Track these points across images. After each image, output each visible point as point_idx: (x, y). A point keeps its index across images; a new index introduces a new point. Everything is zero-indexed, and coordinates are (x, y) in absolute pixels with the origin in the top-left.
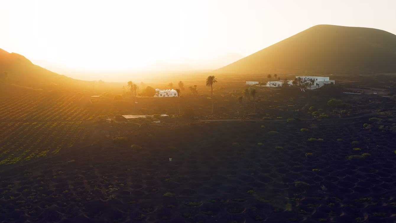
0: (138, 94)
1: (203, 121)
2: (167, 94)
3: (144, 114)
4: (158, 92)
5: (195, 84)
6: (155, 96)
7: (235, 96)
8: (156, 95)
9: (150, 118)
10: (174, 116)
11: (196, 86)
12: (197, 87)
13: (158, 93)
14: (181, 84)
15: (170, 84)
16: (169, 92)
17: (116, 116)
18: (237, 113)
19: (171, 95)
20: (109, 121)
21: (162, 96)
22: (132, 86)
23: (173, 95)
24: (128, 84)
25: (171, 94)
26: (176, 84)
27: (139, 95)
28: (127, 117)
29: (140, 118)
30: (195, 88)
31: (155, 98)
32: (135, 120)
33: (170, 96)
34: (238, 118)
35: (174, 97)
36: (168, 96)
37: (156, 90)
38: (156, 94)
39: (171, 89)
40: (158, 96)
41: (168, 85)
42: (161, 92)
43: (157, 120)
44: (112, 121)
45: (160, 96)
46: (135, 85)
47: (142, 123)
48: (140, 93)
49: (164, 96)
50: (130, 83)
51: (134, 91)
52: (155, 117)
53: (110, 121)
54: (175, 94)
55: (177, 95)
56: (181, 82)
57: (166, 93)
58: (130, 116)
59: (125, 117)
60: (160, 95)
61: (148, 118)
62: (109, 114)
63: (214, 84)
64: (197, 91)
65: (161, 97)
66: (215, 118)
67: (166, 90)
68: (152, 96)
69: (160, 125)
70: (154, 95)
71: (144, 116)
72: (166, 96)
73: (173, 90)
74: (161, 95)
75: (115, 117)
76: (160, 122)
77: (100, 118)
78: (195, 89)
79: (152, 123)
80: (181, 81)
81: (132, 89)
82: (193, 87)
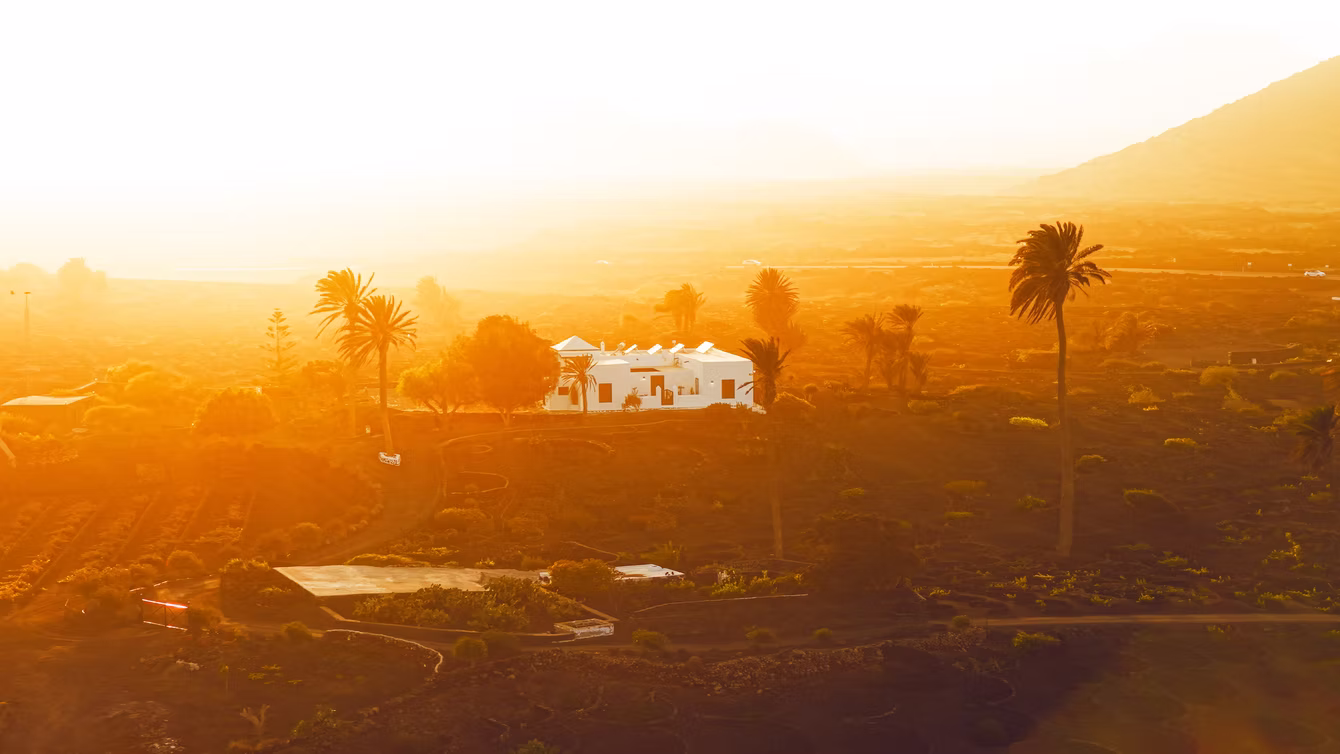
0: (408, 379)
1: (993, 622)
2: (657, 381)
3: (463, 562)
4: (581, 364)
5: (901, 302)
6: (554, 404)
7: (1255, 407)
8: (563, 391)
9: (525, 592)
10: (733, 579)
11: (908, 314)
12: (917, 326)
13: (583, 379)
14: (772, 292)
15: (672, 294)
16: (677, 364)
17: (223, 576)
18: (1291, 560)
19: (695, 391)
20: (168, 616)
21: (616, 405)
22: (352, 311)
23: (711, 396)
24: (318, 296)
25: (690, 384)
26: (731, 297)
27: (418, 390)
28: (320, 581)
29: (436, 598)
30: (902, 328)
31: (544, 418)
32: (392, 608)
33: (682, 403)
34: (1296, 598)
35: (716, 411)
36: (667, 398)
37: (558, 347)
38: (561, 383)
39: (692, 343)
40: (575, 401)
41: (659, 309)
42: (609, 364)
43: (590, 615)
44: (194, 619)
45: (595, 406)
46: (381, 309)
47: (461, 641)
48: (419, 371)
49: (633, 400)
50: (339, 287)
51: (373, 356)
52: (560, 584)
53: (174, 617)
54: (728, 388)
55: (744, 398)
56: (770, 278)
57: (644, 380)
58: (343, 578)
59: (306, 585)
60: (593, 394)
61: (500, 591)
62: (165, 552)
63: (1077, 299)
64: (919, 362)
65: (606, 407)
66: (1096, 598)
67: (645, 345)
68: (525, 405)
69: (615, 661)
70: (543, 391)
71: (467, 580)
72: (651, 403)
73: (706, 346)
74: (606, 393)
75: (212, 584)
76: (607, 630)
77: (86, 588)
78: (905, 340)
79: (546, 641)
80: (773, 272)
81: (351, 341)
82: (886, 326)
